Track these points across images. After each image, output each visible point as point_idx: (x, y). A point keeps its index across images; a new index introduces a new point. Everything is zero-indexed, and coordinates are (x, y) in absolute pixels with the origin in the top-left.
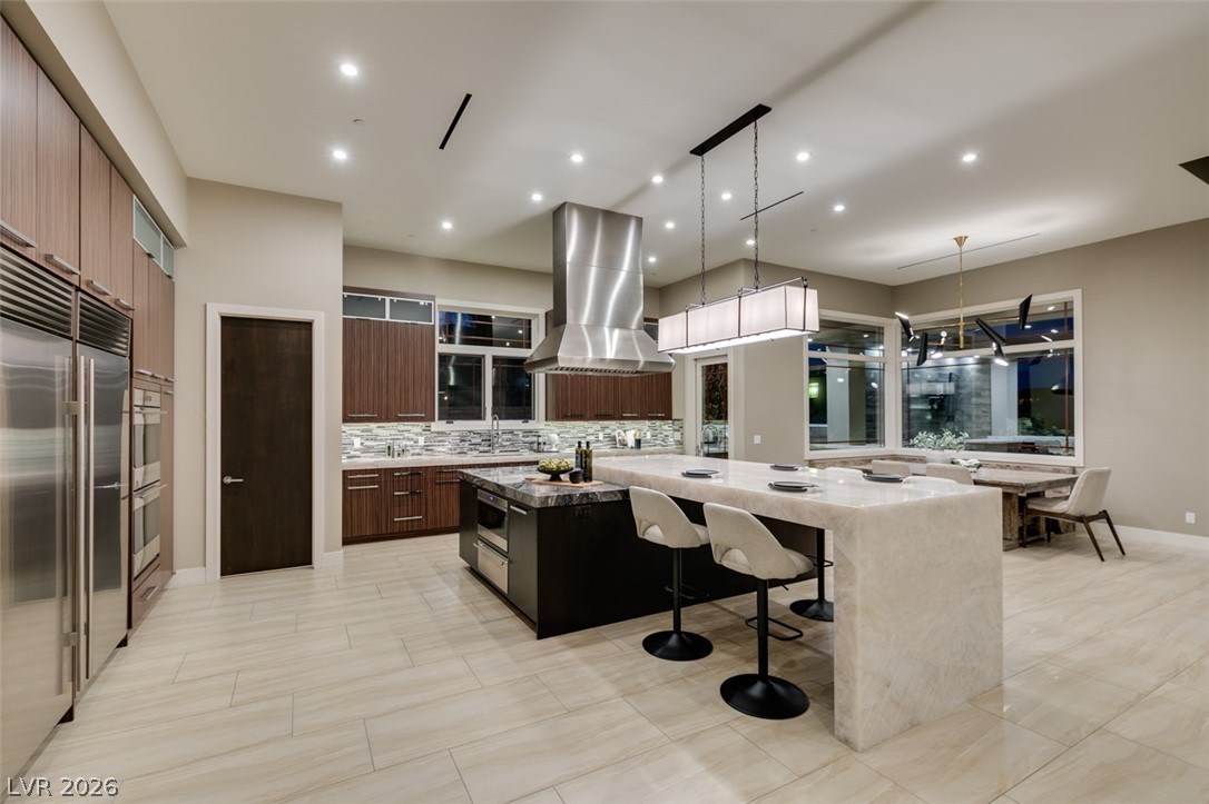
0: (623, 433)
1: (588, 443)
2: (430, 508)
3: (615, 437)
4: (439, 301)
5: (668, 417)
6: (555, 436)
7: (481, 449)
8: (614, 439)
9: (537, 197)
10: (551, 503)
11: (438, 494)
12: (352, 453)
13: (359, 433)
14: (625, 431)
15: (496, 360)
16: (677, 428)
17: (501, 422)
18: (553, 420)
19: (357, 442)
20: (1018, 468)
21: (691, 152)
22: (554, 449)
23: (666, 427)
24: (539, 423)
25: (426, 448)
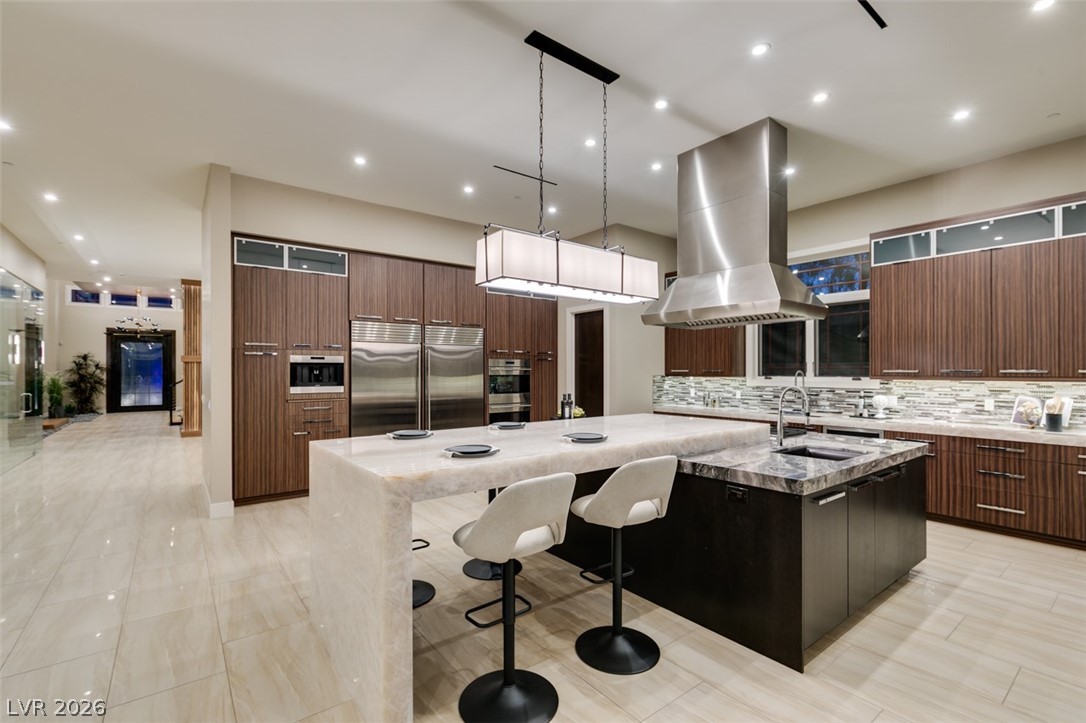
13: (694, 384)
25: (744, 401)
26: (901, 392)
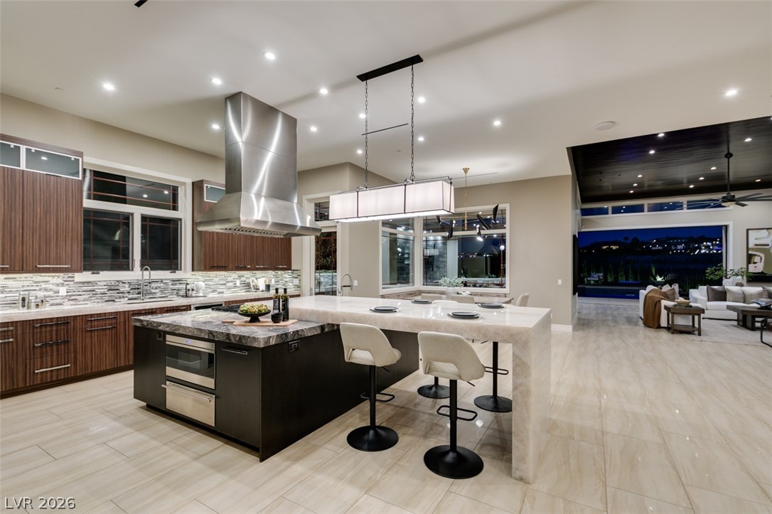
0: (255, 280)
1: (285, 290)
2: (79, 356)
3: (249, 283)
4: (87, 159)
5: (289, 268)
6: (202, 284)
7: (130, 296)
8: (248, 285)
9: (217, 81)
10: (273, 342)
11: (88, 341)
14: (256, 279)
15: (144, 218)
16: (296, 276)
17: (153, 272)
18: (200, 270)
20: (481, 295)
21: (358, 77)
22: (201, 295)
23: (286, 276)
24: (186, 273)
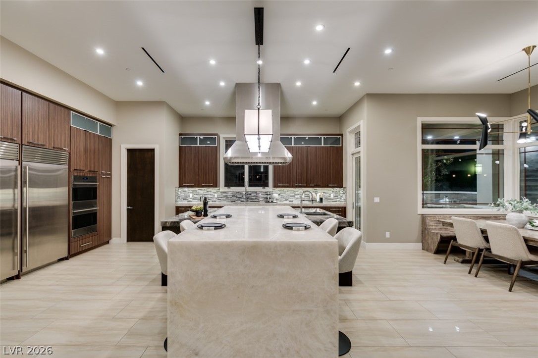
12: (189, 200)
13: (192, 192)
16: (344, 192)
19: (191, 195)
22: (275, 201)
24: (270, 189)
25: (218, 199)
26: (279, 193)
